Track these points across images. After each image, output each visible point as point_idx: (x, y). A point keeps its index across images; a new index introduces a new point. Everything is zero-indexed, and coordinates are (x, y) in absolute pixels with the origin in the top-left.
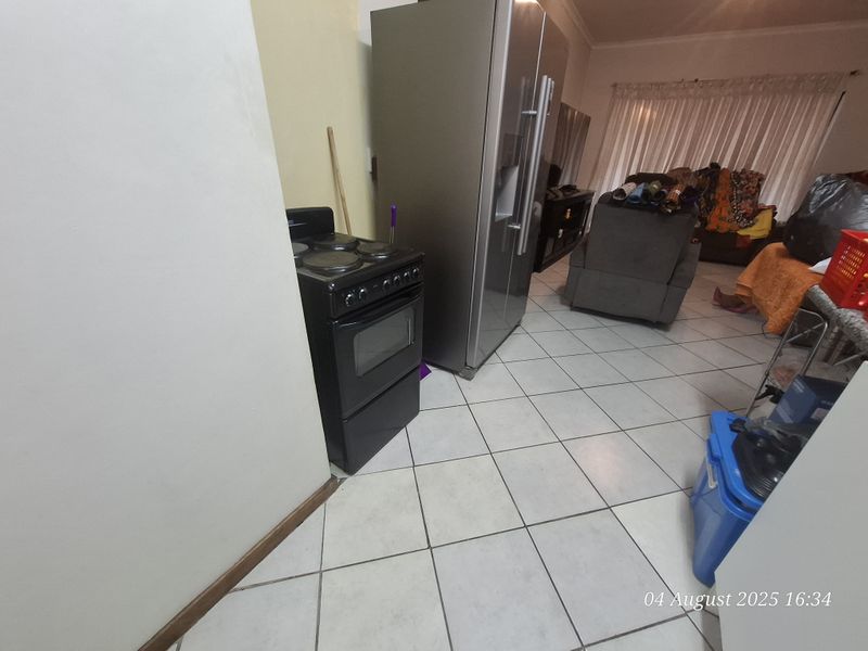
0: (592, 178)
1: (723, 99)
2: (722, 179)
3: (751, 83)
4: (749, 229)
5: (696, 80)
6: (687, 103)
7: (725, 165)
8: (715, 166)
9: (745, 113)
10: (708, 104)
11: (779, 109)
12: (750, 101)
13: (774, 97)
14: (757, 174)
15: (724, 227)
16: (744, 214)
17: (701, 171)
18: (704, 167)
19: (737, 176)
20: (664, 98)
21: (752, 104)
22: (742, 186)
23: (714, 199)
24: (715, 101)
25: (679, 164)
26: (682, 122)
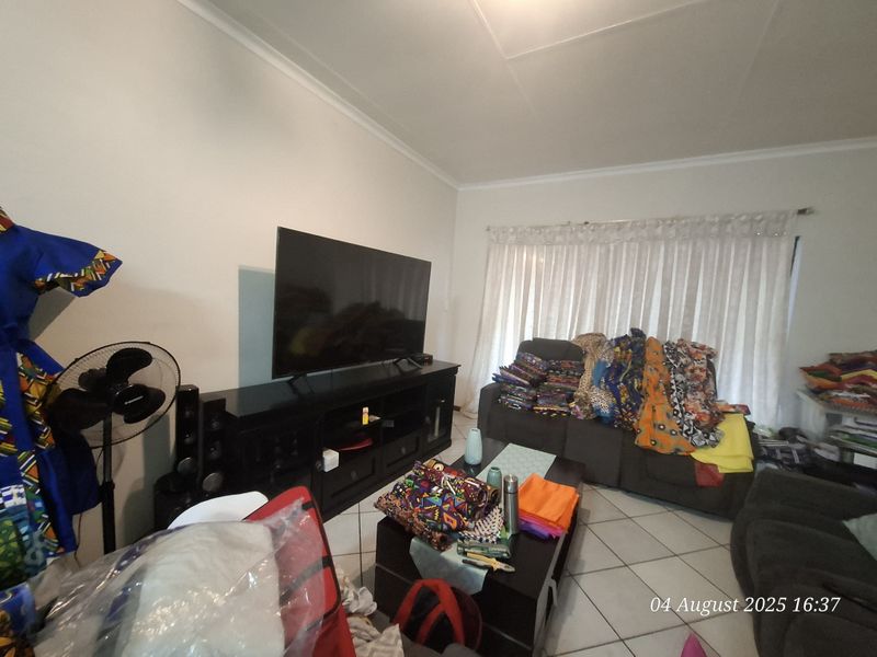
0: (477, 343)
1: (625, 245)
2: (650, 355)
3: (657, 226)
4: (711, 450)
5: (586, 223)
6: (579, 251)
7: (652, 332)
8: (637, 333)
9: (661, 264)
10: (608, 251)
11: (706, 257)
12: (662, 249)
13: (695, 244)
14: (703, 348)
15: (667, 444)
16: (696, 422)
17: (618, 341)
18: (623, 334)
19: (672, 350)
20: (550, 244)
21: (666, 251)
22: (684, 367)
23: (640, 389)
24: (616, 248)
25: (588, 328)
26: (578, 272)
